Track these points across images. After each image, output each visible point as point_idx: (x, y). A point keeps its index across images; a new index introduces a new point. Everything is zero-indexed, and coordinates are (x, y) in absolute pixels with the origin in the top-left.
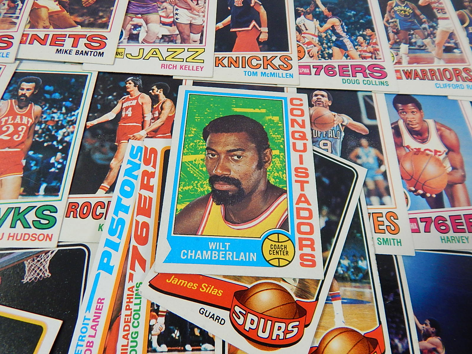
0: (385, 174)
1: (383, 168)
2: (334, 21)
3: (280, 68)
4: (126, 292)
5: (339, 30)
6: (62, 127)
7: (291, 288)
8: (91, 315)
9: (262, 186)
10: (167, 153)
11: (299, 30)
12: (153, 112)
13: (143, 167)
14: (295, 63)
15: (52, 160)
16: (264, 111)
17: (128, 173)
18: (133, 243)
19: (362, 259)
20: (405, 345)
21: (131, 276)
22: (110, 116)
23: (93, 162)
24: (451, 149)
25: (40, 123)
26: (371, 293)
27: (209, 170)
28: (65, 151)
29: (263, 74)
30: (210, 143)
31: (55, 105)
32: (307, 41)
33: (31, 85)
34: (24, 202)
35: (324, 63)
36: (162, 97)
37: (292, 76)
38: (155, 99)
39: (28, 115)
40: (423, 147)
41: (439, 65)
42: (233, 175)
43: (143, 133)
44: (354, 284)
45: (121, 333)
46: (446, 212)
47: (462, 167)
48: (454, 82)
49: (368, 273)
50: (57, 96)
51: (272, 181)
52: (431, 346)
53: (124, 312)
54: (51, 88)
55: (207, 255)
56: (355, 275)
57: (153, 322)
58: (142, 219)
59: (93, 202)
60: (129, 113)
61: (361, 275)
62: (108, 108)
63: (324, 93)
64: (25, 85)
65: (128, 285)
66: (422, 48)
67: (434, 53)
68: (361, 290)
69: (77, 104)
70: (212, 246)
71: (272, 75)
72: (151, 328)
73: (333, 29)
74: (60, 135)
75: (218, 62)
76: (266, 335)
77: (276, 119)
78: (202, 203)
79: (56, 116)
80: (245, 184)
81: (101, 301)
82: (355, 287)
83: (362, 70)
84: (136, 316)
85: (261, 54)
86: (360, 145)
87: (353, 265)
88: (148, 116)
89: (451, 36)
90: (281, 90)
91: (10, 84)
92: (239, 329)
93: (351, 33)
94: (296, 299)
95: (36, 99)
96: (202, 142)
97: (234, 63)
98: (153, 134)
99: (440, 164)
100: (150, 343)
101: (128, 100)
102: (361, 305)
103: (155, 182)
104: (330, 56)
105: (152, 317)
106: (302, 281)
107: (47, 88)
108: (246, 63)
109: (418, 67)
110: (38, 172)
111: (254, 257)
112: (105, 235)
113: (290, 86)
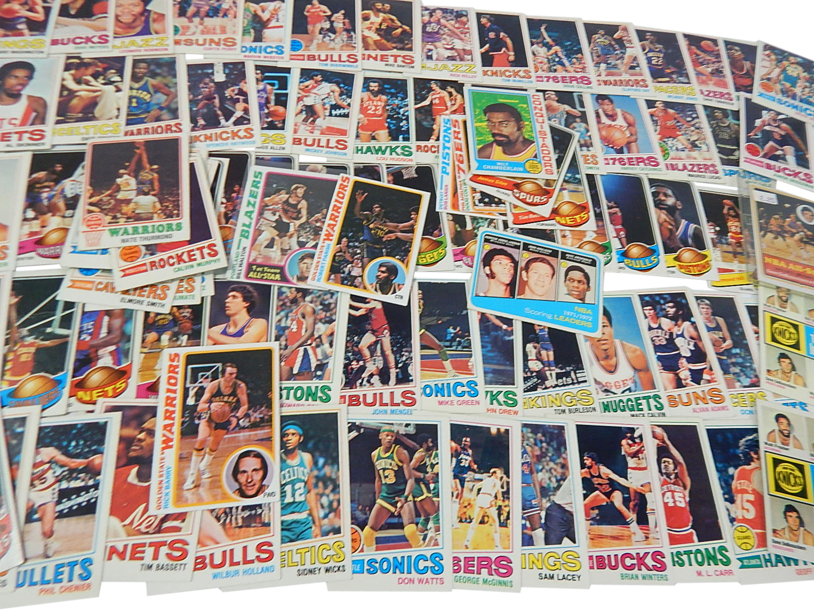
0: (590, 136)
1: (589, 134)
2: (557, 48)
3: (524, 77)
4: (458, 184)
5: (560, 54)
6: (401, 108)
7: (542, 183)
8: (443, 191)
9: (521, 139)
10: (465, 122)
11: (534, 54)
12: (451, 100)
13: (453, 129)
14: (533, 74)
15: (401, 124)
16: (517, 101)
17: (445, 131)
18: (457, 163)
19: (578, 174)
20: (600, 210)
21: (459, 177)
22: (426, 102)
23: (423, 126)
24: (630, 125)
25: (389, 105)
26: (583, 188)
27: (491, 131)
28: (407, 119)
29: (514, 81)
30: (489, 117)
31: (393, 95)
32: (540, 61)
33: (376, 84)
34: (394, 144)
35: (552, 75)
36: (454, 93)
37: (531, 82)
38: (450, 94)
39: (380, 100)
40: (613, 123)
41: (625, 77)
42: (504, 133)
43: (448, 112)
44: (573, 184)
45: (460, 199)
46: (625, 156)
47: (636, 134)
48: (634, 87)
50: (393, 91)
51: (526, 137)
52: (615, 212)
53: (459, 191)
54: (388, 86)
55: (497, 168)
56: (574, 181)
57: (474, 195)
58: (459, 153)
59: (429, 145)
60: (437, 101)
62: (424, 99)
63: (553, 93)
64: (372, 84)
65: (458, 180)
66: (615, 66)
67: (623, 70)
68: (578, 187)
69: (405, 96)
70: (499, 164)
71: (520, 81)
72: (474, 197)
73: (556, 53)
74: (402, 111)
75: (485, 73)
76: (531, 201)
77: (525, 106)
78: (491, 145)
79: (397, 102)
80: (511, 138)
81: (447, 186)
83: (576, 79)
84: (465, 193)
85: (512, 69)
86: (576, 122)
87: (573, 176)
88: (449, 104)
89: (635, 59)
90: (526, 90)
91: (364, 84)
92: (518, 198)
93: (568, 56)
94: (544, 188)
95: (382, 91)
96: (483, 117)
97: (494, 74)
98: (454, 112)
99: (623, 132)
100: (474, 203)
101: (434, 94)
102: (577, 193)
103: (461, 135)
104: (555, 71)
105: (474, 193)
106: (547, 180)
107: (386, 86)
108: (503, 74)
109: (612, 78)
110: (396, 129)
111: (521, 169)
112: (441, 160)
113: (532, 88)
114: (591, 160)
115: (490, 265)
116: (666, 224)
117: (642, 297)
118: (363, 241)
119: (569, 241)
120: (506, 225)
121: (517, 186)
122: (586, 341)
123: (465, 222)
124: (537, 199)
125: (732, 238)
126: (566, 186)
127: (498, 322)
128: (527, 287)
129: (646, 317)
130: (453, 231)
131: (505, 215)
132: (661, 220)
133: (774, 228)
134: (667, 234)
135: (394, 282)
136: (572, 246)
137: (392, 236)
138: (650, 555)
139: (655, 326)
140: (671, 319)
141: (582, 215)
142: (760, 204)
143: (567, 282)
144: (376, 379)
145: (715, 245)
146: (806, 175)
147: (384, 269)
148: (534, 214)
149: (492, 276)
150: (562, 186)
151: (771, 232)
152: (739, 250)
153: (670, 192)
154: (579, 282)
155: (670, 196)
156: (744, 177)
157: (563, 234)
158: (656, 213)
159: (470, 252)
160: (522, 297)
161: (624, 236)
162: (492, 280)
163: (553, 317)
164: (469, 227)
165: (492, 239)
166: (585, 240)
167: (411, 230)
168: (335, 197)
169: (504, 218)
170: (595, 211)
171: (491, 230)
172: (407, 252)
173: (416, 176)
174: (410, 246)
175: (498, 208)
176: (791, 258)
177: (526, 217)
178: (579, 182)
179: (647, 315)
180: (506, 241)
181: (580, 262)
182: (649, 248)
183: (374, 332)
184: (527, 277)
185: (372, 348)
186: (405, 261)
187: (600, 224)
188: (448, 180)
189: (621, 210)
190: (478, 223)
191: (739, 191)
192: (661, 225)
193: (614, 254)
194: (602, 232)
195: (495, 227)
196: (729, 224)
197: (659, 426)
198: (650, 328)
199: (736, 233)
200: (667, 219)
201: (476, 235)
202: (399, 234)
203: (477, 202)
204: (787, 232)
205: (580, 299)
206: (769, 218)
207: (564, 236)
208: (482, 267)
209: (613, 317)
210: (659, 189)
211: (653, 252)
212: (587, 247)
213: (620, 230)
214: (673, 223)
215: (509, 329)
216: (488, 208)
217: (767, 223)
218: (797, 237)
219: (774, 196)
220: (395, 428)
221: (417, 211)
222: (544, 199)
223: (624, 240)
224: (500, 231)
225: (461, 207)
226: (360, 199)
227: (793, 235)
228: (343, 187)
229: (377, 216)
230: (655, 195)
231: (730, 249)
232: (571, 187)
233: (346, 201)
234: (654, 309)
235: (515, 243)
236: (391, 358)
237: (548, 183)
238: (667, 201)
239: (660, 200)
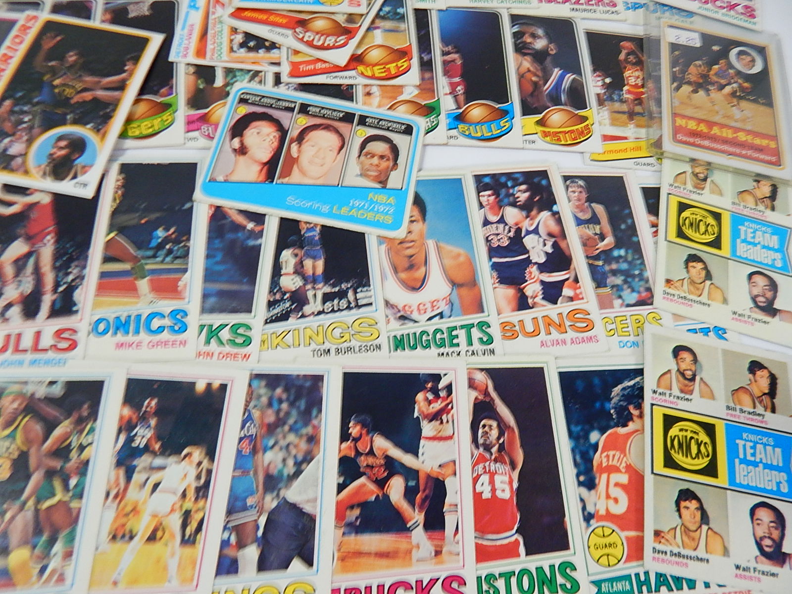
4: (210, 21)
8: (186, 31)
19: (401, 8)
20: (429, 57)
21: (214, 13)
26: (406, 27)
44: (392, 21)
45: (210, 43)
49: (404, 16)
52: (451, 59)
53: (210, 32)
56: (394, 17)
57: (233, 37)
61: (398, 17)
65: (211, 17)
68: (397, 25)
72: (232, 41)
81: (192, 25)
82: (393, 23)
84: (220, 34)
87: (393, 11)
92: (302, 40)
94: (343, 25)
100: (232, 48)
102: (396, 33)
105: (232, 35)
106: (350, 14)
115: (241, 135)
116: (528, 75)
117: (478, 178)
118: (38, 103)
119: (376, 100)
120: (278, 80)
121: (303, 23)
122: (380, 243)
123: (214, 76)
124: (330, 41)
125: (629, 92)
126: (379, 23)
127: (240, 219)
128: (295, 167)
129: (481, 206)
130: (192, 89)
131: (278, 64)
132: (523, 69)
133: (693, 78)
134: (530, 88)
135: (77, 162)
136: (379, 106)
137: (88, 96)
138: (440, 582)
139: (493, 218)
140: (522, 208)
141: (399, 64)
143: (362, 158)
144: (15, 312)
145: (601, 102)
146: (745, 7)
147: (63, 143)
148: (325, 62)
149: (242, 151)
150: (373, 22)
152: (638, 109)
153: (540, 32)
154: (382, 157)
155: (539, 37)
156: (655, 11)
157: (367, 89)
158: (517, 60)
159: (214, 118)
160: (286, 180)
161: (461, 92)
162: (242, 159)
163: (332, 208)
164: (219, 82)
165: (252, 99)
166: (400, 98)
167: (121, 87)
168: (8, 42)
169: (276, 69)
170: (421, 59)
171: (255, 87)
172: (107, 118)
173: (147, 13)
174: (114, 110)
175: (268, 55)
176: (717, 119)
177: (311, 67)
178: (402, 18)
179: (484, 204)
180: (274, 101)
181: (388, 129)
182: (498, 109)
183: (29, 238)
184: (299, 151)
185: (20, 264)
186: (102, 131)
187: (427, 75)
188: (196, 18)
189: (463, 57)
190: (235, 76)
191: (645, 30)
192: (521, 77)
193: (443, 118)
194: (429, 86)
195: (260, 82)
196: (627, 74)
197: (482, 370)
198: (486, 223)
199: (636, 86)
200: (532, 69)
201: (228, 94)
202: (100, 93)
203: (235, 48)
204: (713, 84)
205: (380, 182)
206: (687, 65)
207: (369, 94)
208: (228, 139)
209: (429, 208)
210: (524, 28)
211: (504, 113)
212: (402, 108)
213: (458, 84)
214: (540, 73)
215: (258, 229)
216: (252, 55)
218: (728, 89)
219: (696, 36)
220: (29, 389)
221: (136, 60)
222: (342, 39)
223: (462, 98)
224: (268, 88)
225: (209, 54)
226: (48, 44)
227: (722, 87)
228: (25, 29)
229: (71, 66)
230: (517, 36)
231: (625, 108)
232: (388, 24)
233: (23, 49)
234: (497, 194)
235: (287, 104)
236: (49, 278)
237: (351, 18)
238: (535, 43)
239: (525, 43)
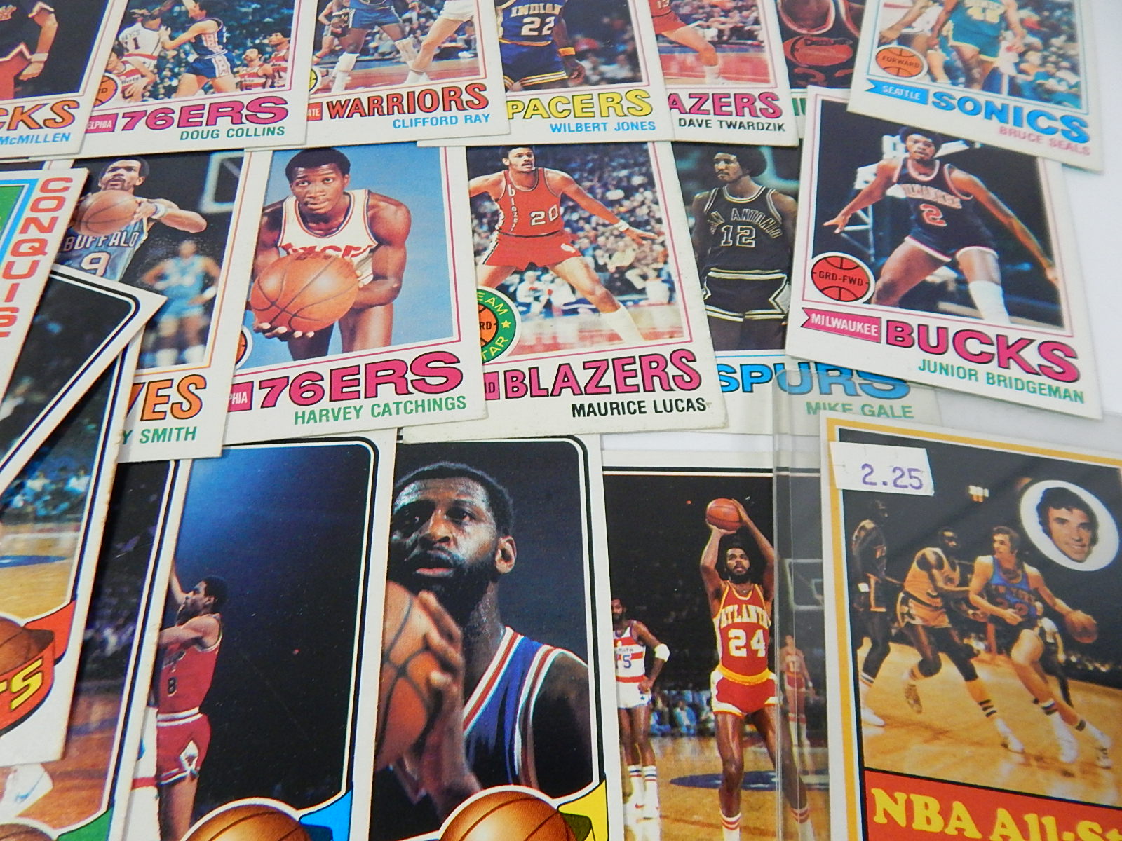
0: (209, 306)
1: (209, 294)
2: (210, 26)
3: (45, 124)
5: (211, 42)
11: (119, 50)
14: (83, 112)
19: (82, 472)
20: (124, 638)
24: (383, 239)
26: (76, 539)
32: (129, 68)
35: (151, 105)
37: (68, 137)
40: (320, 243)
41: (416, 83)
44: (40, 526)
46: (321, 366)
48: (439, 112)
49: (83, 500)
52: (193, 635)
56: (50, 508)
61: (65, 505)
63: (136, 164)
66: (389, 57)
67: (410, 64)
68: (54, 535)
71: (25, 140)
82: (41, 531)
83: (234, 110)
86: (175, 254)
87: (53, 487)
89: (465, 27)
90: (38, 165)
93: (234, 45)
99: (350, 270)
102: (39, 567)
104: (170, 91)
109: (363, 94)
113: (58, 157)
114: (176, 398)
125: (727, 693)
133: (919, 616)
141: (19, 681)
142: (857, 504)
145: (634, 749)
146: (1046, 348)
151: (907, 637)
152: (754, 759)
153: (477, 498)
155: (474, 516)
156: (803, 389)
161: (190, 768)
176: (1005, 774)
178: (76, 508)
182: (299, 825)
196: (721, 618)
199: (751, 664)
200: (436, 638)
204: (978, 629)
206: (899, 562)
210: (433, 491)
213: (187, 734)
217: (888, 594)
218: (1027, 644)
219: (919, 458)
223: (188, 793)
227: (1006, 638)
230: (404, 520)
231: (710, 759)
238: (460, 538)
239: (427, 542)
